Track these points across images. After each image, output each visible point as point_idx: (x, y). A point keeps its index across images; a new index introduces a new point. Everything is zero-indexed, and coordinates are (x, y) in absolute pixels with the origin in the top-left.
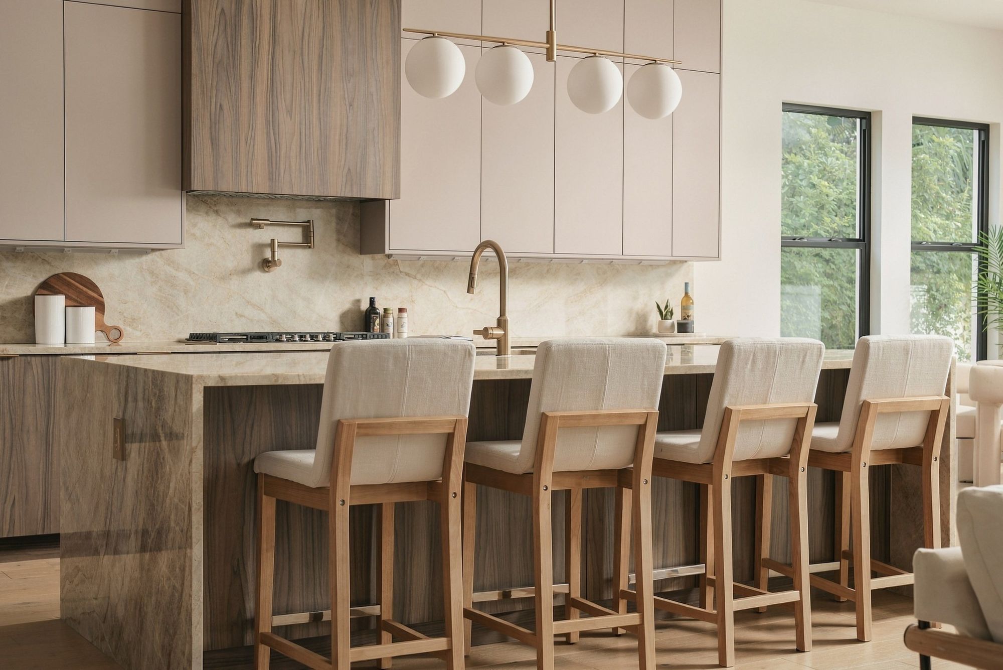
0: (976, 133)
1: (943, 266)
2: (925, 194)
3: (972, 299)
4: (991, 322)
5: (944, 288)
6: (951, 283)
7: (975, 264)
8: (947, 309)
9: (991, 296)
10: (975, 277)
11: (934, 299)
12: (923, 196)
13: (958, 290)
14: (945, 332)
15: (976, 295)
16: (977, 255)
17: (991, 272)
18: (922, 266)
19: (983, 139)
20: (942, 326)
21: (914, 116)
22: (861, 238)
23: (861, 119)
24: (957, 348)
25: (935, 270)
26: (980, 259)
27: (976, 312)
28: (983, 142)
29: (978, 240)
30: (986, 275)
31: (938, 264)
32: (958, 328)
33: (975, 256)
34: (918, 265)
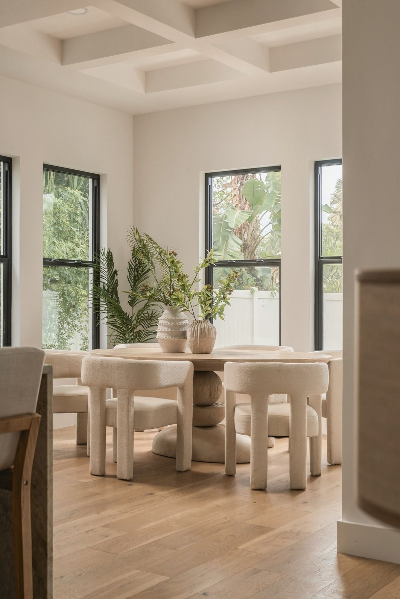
0: (90, 180)
1: (73, 278)
2: (60, 228)
3: (89, 302)
4: (103, 319)
5: (73, 294)
6: (77, 290)
7: (91, 277)
8: (75, 309)
9: (102, 300)
10: (91, 286)
11: (67, 301)
12: (58, 228)
13: (82, 295)
14: (74, 324)
15: (92, 299)
16: (92, 270)
17: (102, 282)
18: (58, 278)
19: (95, 185)
20: (72, 320)
21: (44, 163)
22: (5, 255)
23: (4, 162)
24: (82, 336)
25: (67, 281)
26: (95, 273)
27: (92, 312)
28: (96, 187)
29: (92, 258)
30: (98, 284)
31: (69, 276)
32: (82, 321)
33: (91, 270)
34: (55, 277)
